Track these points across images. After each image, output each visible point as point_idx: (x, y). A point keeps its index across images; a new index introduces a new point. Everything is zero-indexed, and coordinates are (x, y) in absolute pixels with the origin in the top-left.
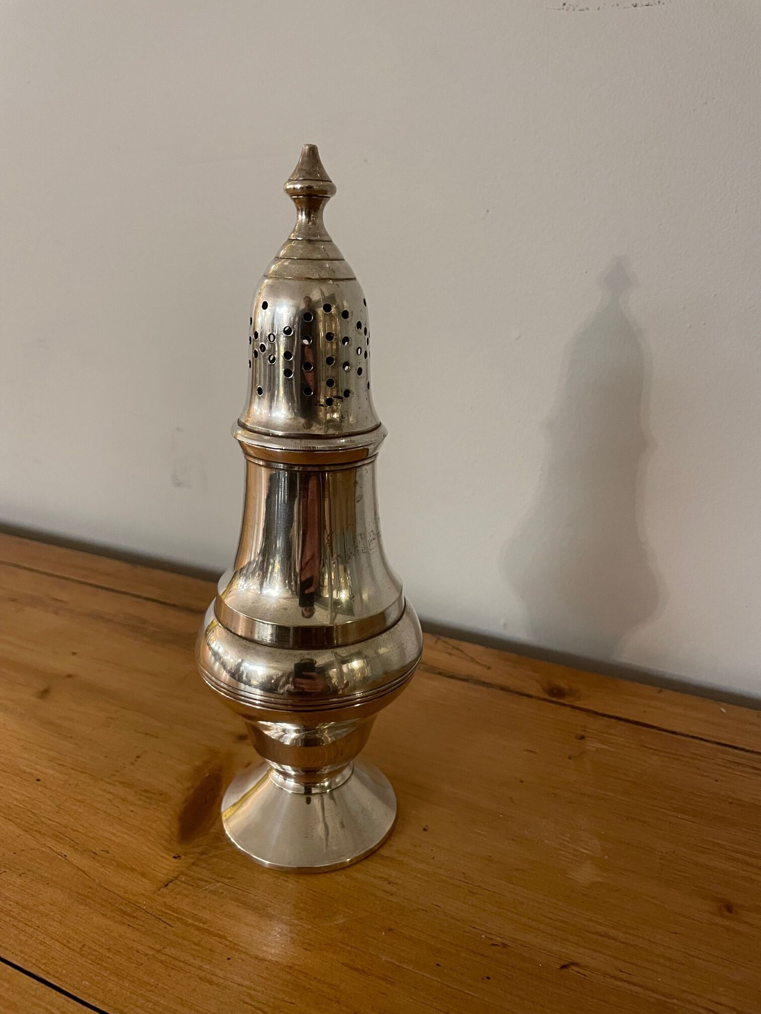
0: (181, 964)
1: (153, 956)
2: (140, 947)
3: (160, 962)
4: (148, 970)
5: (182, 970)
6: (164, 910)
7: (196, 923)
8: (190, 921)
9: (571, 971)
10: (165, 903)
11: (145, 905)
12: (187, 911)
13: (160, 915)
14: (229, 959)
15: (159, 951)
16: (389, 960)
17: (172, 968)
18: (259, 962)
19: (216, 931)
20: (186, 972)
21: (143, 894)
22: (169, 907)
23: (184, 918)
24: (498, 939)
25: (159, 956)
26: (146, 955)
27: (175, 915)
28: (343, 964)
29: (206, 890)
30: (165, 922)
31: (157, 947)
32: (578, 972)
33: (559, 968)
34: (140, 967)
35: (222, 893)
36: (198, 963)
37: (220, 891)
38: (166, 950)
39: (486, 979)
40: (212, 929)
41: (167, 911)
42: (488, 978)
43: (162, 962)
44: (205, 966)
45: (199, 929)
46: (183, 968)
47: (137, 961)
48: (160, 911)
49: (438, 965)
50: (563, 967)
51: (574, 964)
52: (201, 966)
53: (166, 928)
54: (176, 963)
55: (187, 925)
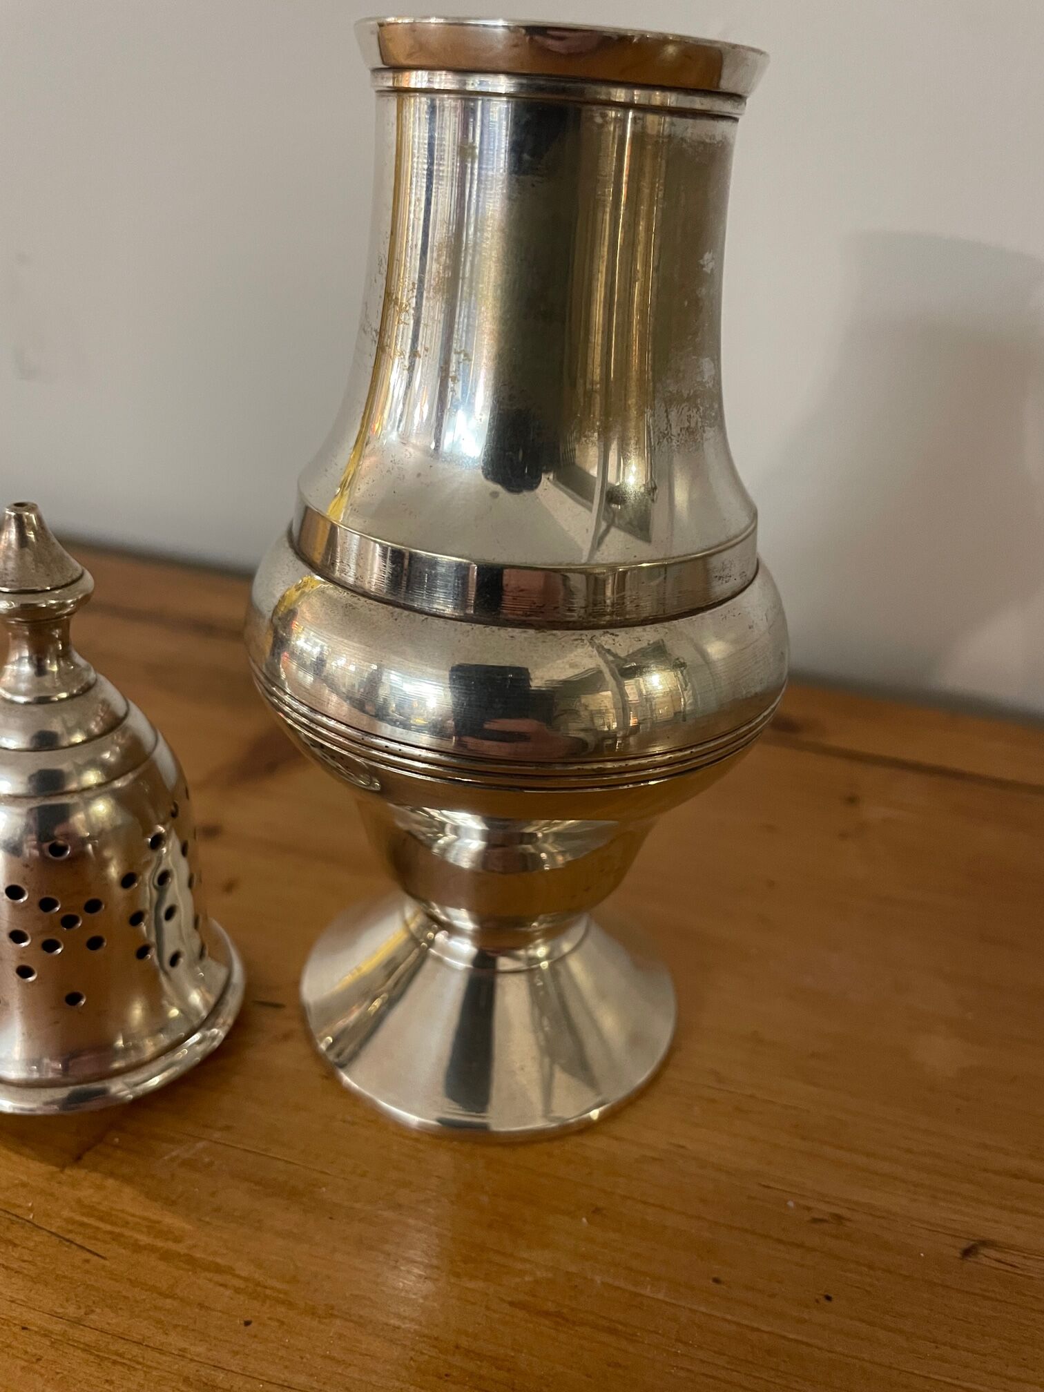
0: (136, 1350)
1: (64, 1333)
2: (28, 1316)
3: (84, 1350)
4: (58, 1373)
5: (139, 1363)
6: (78, 1218)
7: (159, 1243)
8: (144, 1239)
9: (985, 1261)
10: (79, 1201)
11: (31, 1210)
12: (133, 1215)
13: (70, 1231)
14: (247, 1323)
15: (77, 1322)
16: (610, 1281)
17: (115, 1362)
18: (320, 1322)
19: (211, 1258)
20: (150, 1367)
21: (24, 1185)
22: (90, 1210)
23: (127, 1233)
24: (823, 1207)
25: (76, 1333)
26: (46, 1334)
27: (109, 1228)
28: (512, 1304)
29: (172, 1160)
30: (81, 1247)
31: (71, 1310)
32: (999, 1261)
33: (958, 1255)
34: (36, 1367)
35: (211, 1164)
36: (175, 1341)
37: (207, 1160)
38: (92, 1316)
39: (823, 1301)
40: (198, 1254)
41: (85, 1220)
42: (828, 1298)
43: (87, 1349)
44: (192, 1349)
45: (166, 1256)
46: (141, 1360)
47: (26, 1352)
48: (70, 1221)
49: (716, 1281)
50: (967, 1253)
51: (985, 1243)
52: (184, 1350)
53: (87, 1261)
54: (120, 1346)
55: (137, 1248)
